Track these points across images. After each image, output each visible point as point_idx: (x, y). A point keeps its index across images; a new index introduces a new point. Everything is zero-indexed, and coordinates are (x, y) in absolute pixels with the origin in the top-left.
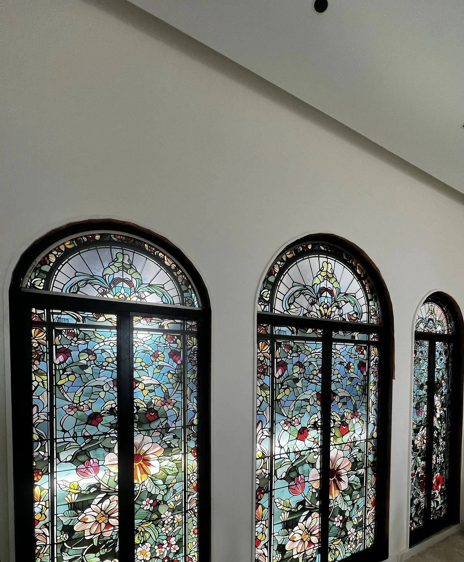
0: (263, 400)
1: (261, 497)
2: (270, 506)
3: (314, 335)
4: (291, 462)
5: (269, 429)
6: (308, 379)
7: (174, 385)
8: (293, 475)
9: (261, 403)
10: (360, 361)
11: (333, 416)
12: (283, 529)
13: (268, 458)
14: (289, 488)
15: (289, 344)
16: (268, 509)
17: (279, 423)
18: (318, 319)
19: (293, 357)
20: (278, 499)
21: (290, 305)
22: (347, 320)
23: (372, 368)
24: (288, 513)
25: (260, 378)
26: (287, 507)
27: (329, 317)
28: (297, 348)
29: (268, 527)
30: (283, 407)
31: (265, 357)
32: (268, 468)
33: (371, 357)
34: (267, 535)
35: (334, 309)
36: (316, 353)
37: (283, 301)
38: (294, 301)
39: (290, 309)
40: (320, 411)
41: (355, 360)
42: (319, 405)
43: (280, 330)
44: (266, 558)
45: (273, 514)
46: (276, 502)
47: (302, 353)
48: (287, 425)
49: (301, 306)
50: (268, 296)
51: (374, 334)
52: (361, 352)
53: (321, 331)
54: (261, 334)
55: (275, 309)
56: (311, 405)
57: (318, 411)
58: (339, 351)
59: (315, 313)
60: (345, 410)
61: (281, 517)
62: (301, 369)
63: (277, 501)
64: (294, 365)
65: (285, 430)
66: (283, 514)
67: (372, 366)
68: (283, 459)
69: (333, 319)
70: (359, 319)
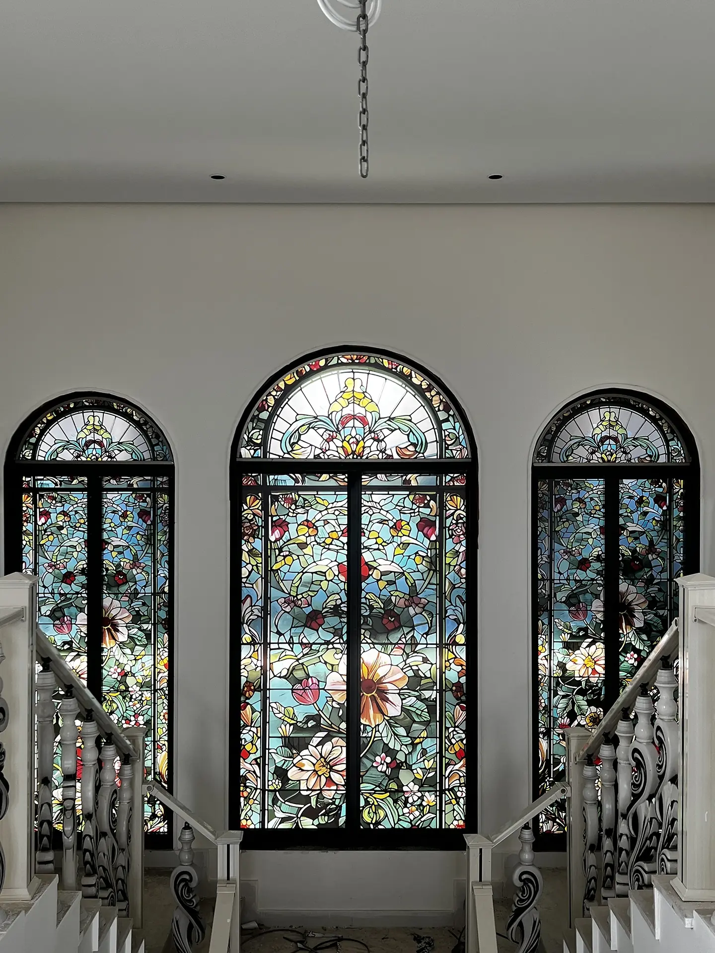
0: (252, 569)
1: (249, 694)
2: (264, 710)
3: (332, 483)
4: (296, 656)
5: (262, 607)
6: (322, 544)
7: (144, 548)
8: (299, 674)
9: (250, 573)
10: (421, 518)
11: (369, 600)
12: (283, 746)
13: (261, 645)
14: (292, 692)
15: (291, 496)
16: (260, 713)
17: (277, 601)
18: (340, 461)
19: (297, 514)
20: (275, 703)
21: (292, 445)
22: (396, 456)
23: (449, 530)
24: (292, 727)
25: (248, 542)
26: (289, 718)
27: (360, 455)
28: (304, 502)
29: (260, 737)
30: (282, 581)
31: (254, 515)
32: (260, 659)
33: (447, 511)
34: (259, 747)
35: (368, 444)
36: (335, 507)
37: (281, 441)
38: (299, 439)
39: (293, 450)
40: (345, 590)
41: (411, 516)
42: (342, 582)
43: (277, 479)
44: (258, 779)
45: (269, 722)
46: (272, 707)
47: (312, 508)
48: (289, 605)
49: (311, 445)
50: (260, 437)
51: (452, 475)
52: (425, 504)
53: (344, 477)
54: (248, 486)
55: (270, 453)
56: (329, 581)
57: (341, 590)
58: (379, 503)
59: (335, 452)
60: (392, 593)
61: (279, 729)
62: (311, 529)
63: (273, 705)
64: (298, 525)
65: (285, 612)
66: (283, 726)
67: (450, 526)
68: (283, 650)
69: (367, 458)
70: (420, 453)
